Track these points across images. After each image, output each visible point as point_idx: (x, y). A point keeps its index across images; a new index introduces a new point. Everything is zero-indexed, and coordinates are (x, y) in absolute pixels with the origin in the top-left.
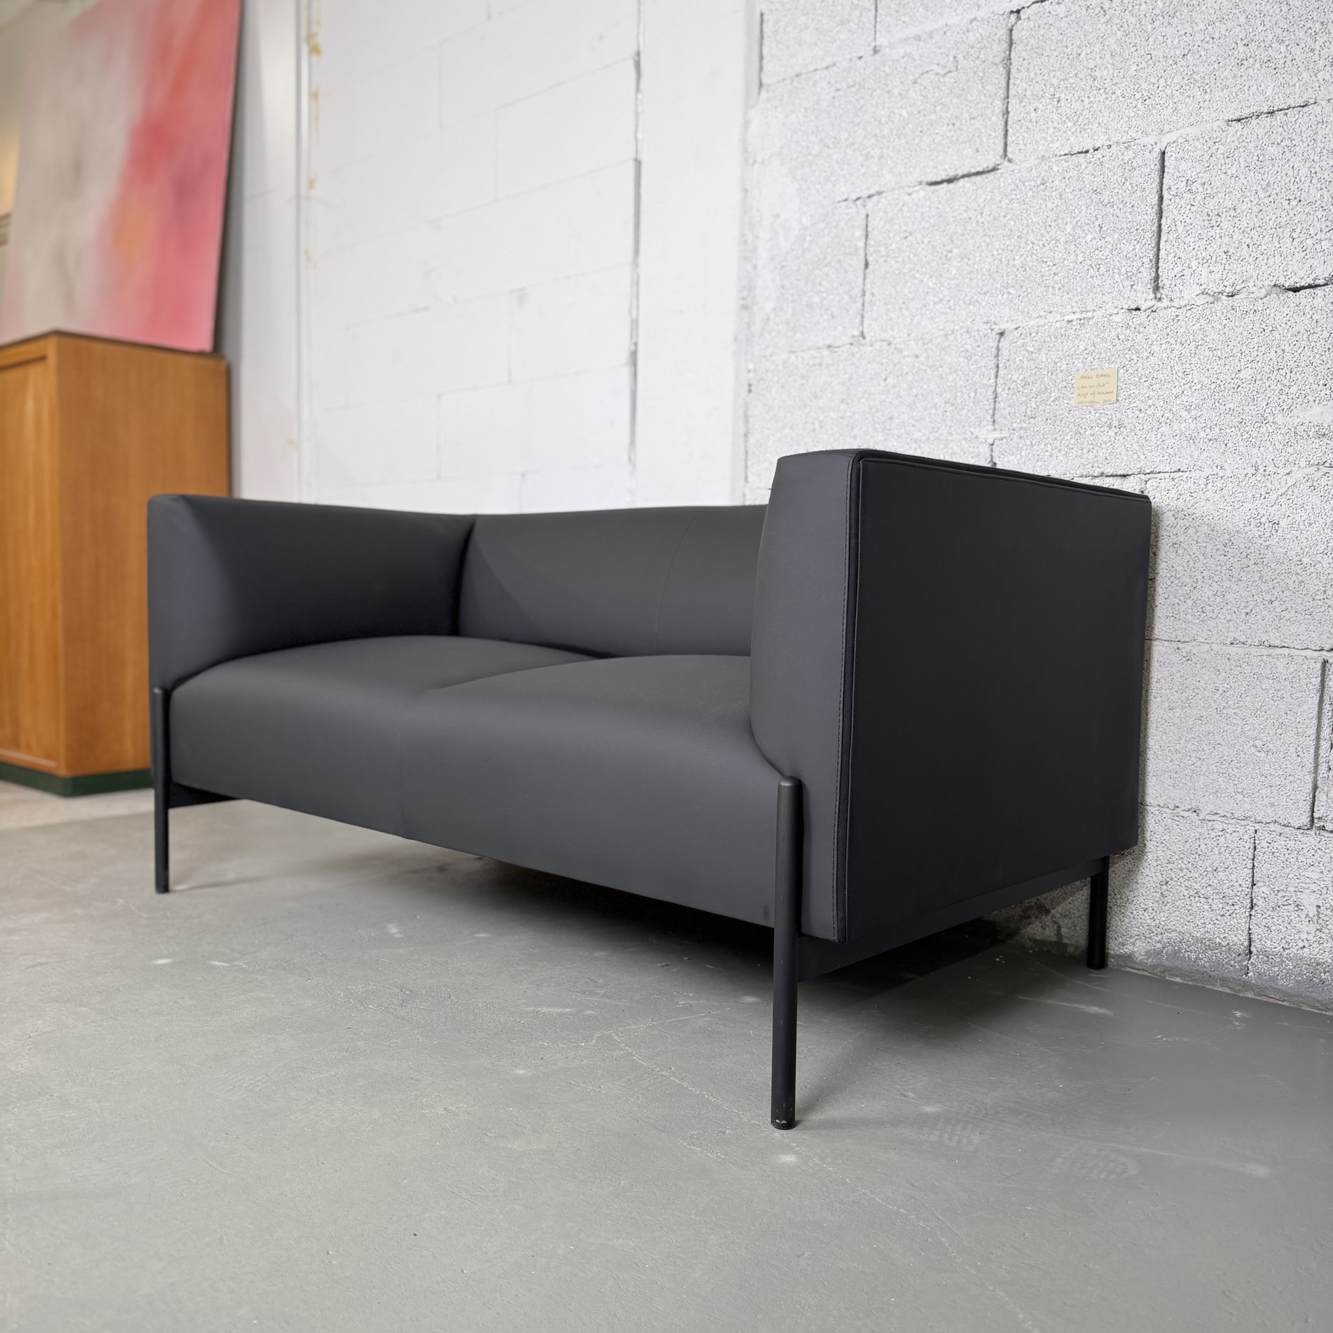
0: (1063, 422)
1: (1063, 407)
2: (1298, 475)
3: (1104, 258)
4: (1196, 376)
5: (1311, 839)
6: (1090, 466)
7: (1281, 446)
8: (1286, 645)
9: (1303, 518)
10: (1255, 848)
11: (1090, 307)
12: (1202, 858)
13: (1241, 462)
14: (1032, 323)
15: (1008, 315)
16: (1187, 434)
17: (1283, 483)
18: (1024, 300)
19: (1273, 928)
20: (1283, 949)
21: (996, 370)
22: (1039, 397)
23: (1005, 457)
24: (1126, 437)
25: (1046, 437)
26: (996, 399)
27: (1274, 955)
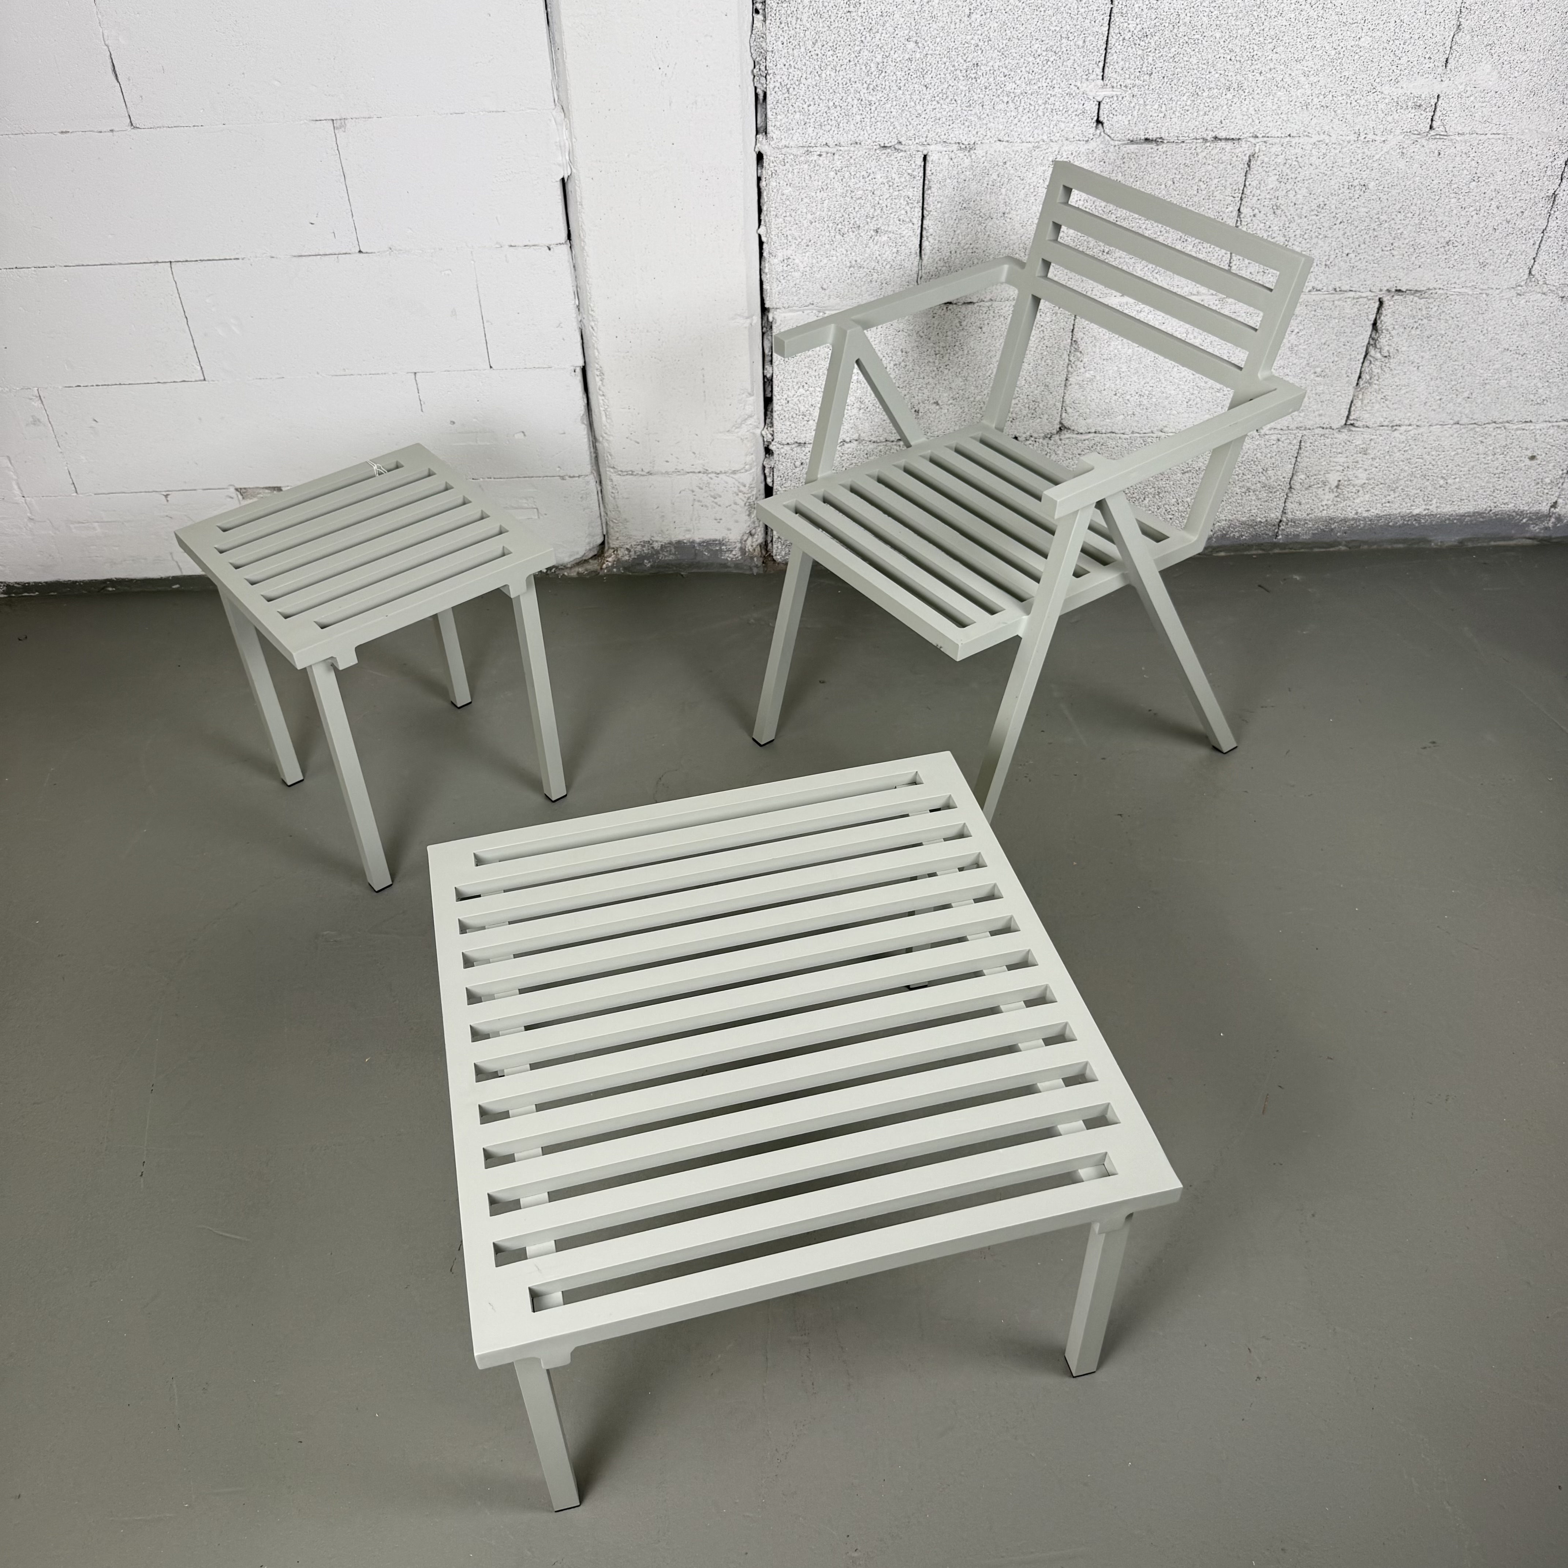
0: (1181, 81)
1: (1182, 65)
2: (1393, 140)
4: (1318, 42)
5: (1344, 435)
6: (1204, 129)
7: (1383, 115)
8: (1354, 289)
9: (1389, 181)
10: (1300, 448)
12: (1257, 463)
13: (1345, 129)
16: (1301, 100)
17: (1379, 150)
19: (1304, 502)
20: (1308, 515)
21: (1110, 16)
22: (1157, 51)
23: (1115, 117)
24: (1243, 101)
25: (1161, 96)
26: (1109, 51)
27: (1300, 520)
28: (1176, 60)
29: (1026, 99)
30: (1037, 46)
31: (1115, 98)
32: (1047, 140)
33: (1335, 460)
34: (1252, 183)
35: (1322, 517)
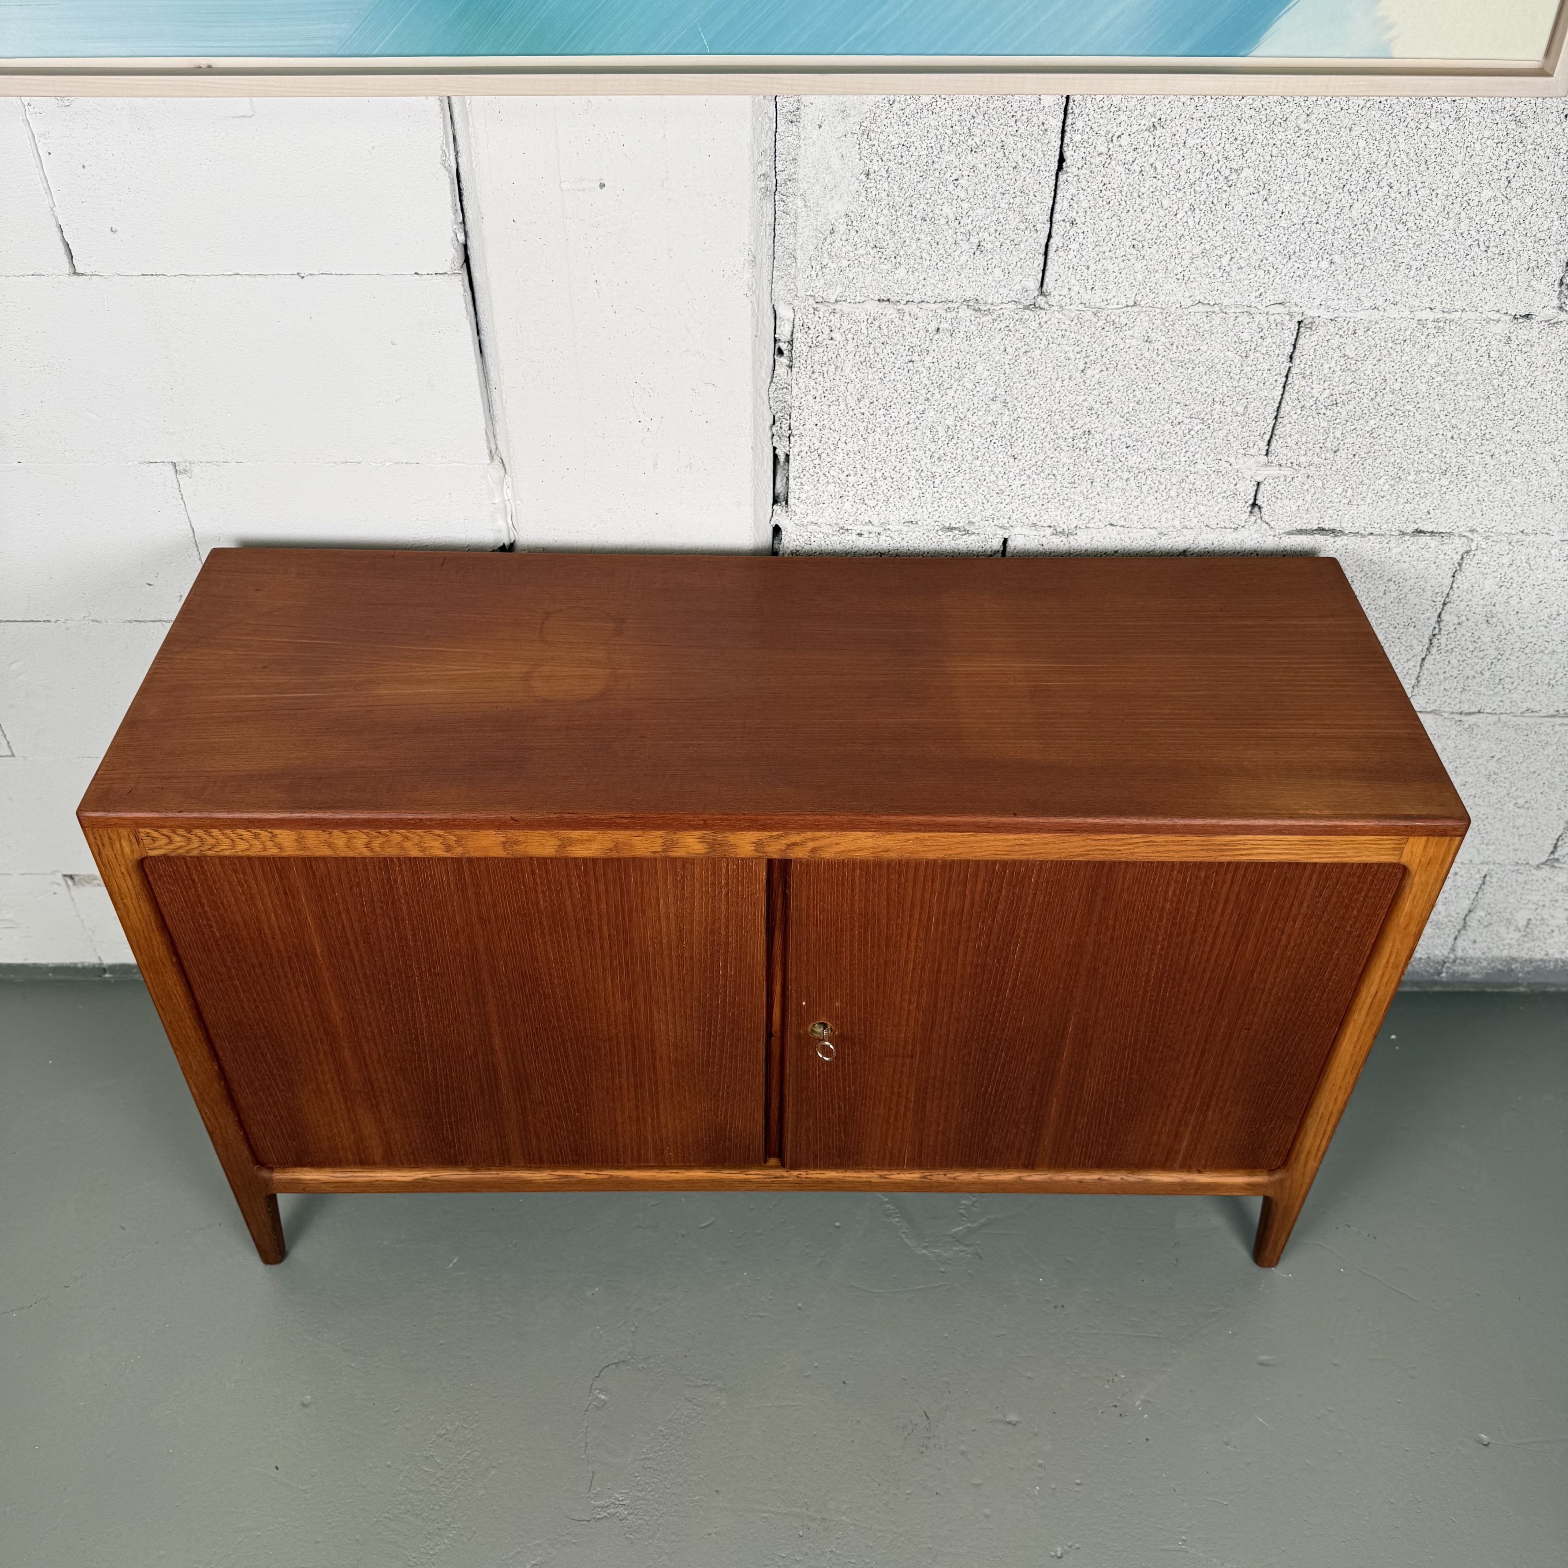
0: (1379, 461)
1: (1383, 441)
3: (1501, 232)
5: (1546, 871)
6: (1403, 520)
10: (1484, 883)
11: (1458, 305)
14: (1361, 315)
15: (1323, 297)
16: (1545, 490)
18: (1355, 276)
19: (1479, 939)
20: (1483, 953)
21: (1287, 376)
22: (1349, 424)
23: (1279, 501)
24: (1463, 488)
25: (1347, 478)
26: (1280, 420)
27: (1472, 958)
28: (1375, 435)
29: (1154, 475)
30: (1178, 411)
31: (1282, 479)
32: (1179, 527)
33: (1529, 897)
34: (1461, 586)
35: (1501, 957)
